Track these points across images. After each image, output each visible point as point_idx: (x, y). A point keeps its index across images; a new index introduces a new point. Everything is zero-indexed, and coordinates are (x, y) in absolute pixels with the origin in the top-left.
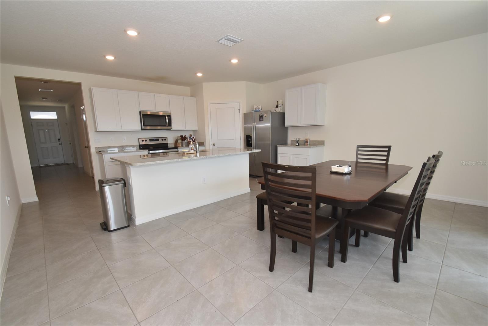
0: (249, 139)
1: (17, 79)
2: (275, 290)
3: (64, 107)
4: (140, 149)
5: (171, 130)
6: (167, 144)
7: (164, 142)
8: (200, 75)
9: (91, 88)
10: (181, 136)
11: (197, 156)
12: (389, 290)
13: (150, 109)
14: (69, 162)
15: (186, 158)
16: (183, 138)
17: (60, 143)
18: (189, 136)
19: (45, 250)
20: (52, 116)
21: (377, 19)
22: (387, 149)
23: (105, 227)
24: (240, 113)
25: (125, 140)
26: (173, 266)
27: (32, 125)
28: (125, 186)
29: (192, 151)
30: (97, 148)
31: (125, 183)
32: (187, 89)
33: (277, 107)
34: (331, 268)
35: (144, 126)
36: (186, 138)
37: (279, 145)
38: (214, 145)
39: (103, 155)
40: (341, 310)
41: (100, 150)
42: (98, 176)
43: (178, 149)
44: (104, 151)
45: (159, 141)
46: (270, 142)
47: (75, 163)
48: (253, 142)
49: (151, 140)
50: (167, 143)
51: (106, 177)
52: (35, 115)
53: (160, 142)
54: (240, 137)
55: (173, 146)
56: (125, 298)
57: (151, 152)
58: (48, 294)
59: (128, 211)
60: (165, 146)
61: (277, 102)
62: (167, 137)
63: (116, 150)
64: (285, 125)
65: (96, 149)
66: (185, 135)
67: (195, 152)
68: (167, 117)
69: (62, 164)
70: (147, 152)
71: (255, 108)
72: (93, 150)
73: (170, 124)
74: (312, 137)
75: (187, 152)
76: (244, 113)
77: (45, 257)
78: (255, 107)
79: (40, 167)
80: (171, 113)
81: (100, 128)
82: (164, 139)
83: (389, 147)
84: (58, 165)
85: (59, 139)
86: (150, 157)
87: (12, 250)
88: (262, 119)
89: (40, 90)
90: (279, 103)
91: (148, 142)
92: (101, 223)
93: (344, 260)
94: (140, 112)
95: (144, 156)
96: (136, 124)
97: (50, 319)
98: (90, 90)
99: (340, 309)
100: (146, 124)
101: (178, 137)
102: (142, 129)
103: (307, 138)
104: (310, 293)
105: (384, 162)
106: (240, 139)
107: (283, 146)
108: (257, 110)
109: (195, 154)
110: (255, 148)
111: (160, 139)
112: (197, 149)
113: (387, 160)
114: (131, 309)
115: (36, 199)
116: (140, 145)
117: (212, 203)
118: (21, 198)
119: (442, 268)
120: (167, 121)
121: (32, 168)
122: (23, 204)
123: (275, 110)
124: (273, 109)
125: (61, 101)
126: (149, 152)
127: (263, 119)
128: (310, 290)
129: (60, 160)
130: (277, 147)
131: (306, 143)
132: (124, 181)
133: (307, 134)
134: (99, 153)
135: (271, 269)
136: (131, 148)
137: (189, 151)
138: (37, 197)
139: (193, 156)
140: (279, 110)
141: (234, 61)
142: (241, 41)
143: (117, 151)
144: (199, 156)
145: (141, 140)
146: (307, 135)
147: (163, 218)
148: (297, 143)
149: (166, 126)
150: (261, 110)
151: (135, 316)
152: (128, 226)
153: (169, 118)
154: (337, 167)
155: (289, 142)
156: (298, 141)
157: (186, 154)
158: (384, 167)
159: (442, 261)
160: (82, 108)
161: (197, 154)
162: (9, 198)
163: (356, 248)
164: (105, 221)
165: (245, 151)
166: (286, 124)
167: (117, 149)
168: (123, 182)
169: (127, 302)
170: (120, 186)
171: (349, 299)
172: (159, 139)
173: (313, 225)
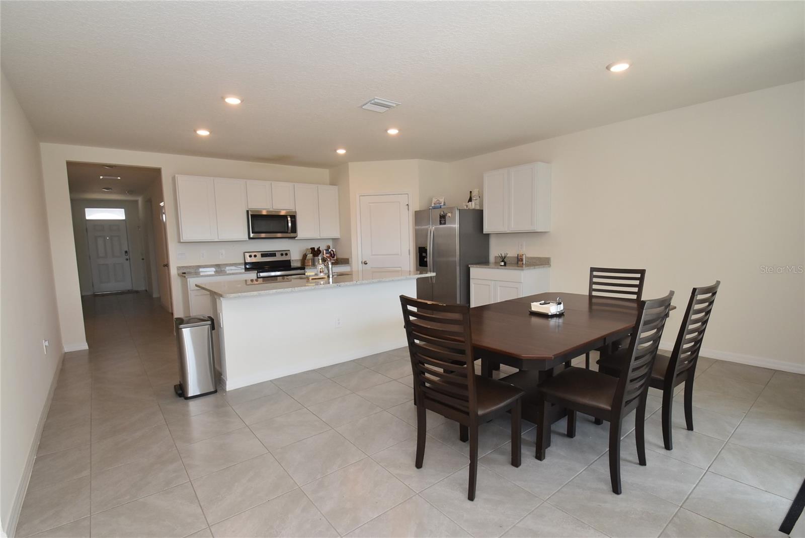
0: (424, 254)
1: (70, 165)
2: (417, 496)
3: (137, 201)
4: (246, 269)
5: (296, 238)
6: (289, 262)
7: (284, 258)
8: (341, 152)
9: (175, 176)
10: (313, 249)
11: (329, 283)
12: (599, 505)
13: (265, 206)
14: (139, 289)
15: (311, 286)
16: (316, 252)
17: (127, 257)
18: (326, 249)
19: (91, 422)
20: (118, 214)
21: (608, 68)
22: (639, 275)
23: (181, 391)
24: (408, 210)
25: (224, 256)
26: (271, 453)
27: (87, 229)
28: (213, 327)
29: (322, 275)
30: (180, 267)
31: (214, 324)
32: (325, 173)
33: (470, 200)
34: (516, 468)
35: (252, 233)
36: (320, 253)
37: (472, 264)
38: (366, 263)
39: (188, 279)
40: (510, 529)
41: (184, 271)
42: (178, 313)
43: (306, 270)
44: (190, 273)
45: (276, 256)
46: (457, 259)
47: (147, 289)
48: (429, 259)
49: (264, 255)
50: (290, 260)
51: (190, 314)
52: (93, 214)
53: (278, 258)
54: (409, 250)
55: (299, 265)
56: (195, 492)
57: (262, 274)
58: (90, 482)
59: (216, 366)
60: (285, 265)
61: (471, 192)
62: (289, 250)
63: (211, 271)
64: (484, 231)
65: (178, 269)
66: (319, 247)
67: (326, 276)
68: (289, 219)
69: (129, 292)
70: (256, 274)
71: (433, 202)
72: (173, 271)
73: (294, 229)
74: (530, 251)
75: (313, 276)
76: (416, 212)
77: (91, 432)
78: (434, 200)
79: (95, 296)
80: (296, 212)
81: (186, 236)
82: (284, 253)
83: (642, 272)
84: (123, 293)
85: (126, 252)
86: (262, 282)
87: (47, 419)
88: (444, 222)
89: (101, 177)
90: (473, 194)
91: (259, 259)
92: (175, 386)
93: (540, 456)
94: (248, 212)
95: (252, 281)
96: (240, 230)
97: (90, 514)
98: (174, 179)
99: (510, 527)
100: (256, 230)
101: (307, 249)
102: (250, 238)
103: (521, 253)
104: (471, 502)
105: (634, 297)
106: (409, 254)
107: (478, 266)
108: (438, 205)
109: (326, 279)
110: (432, 269)
111: (278, 254)
112: (329, 272)
113: (639, 294)
114: (201, 508)
115: (85, 346)
116: (246, 264)
117: (351, 361)
118: (63, 345)
119: (705, 477)
120: (290, 224)
121: (82, 297)
122: (66, 353)
123: (467, 206)
124: (464, 204)
125: (131, 192)
126: (258, 274)
127: (445, 220)
128: (471, 497)
129: (126, 285)
130: (469, 268)
131: (519, 262)
132: (212, 320)
133: (521, 245)
134: (183, 276)
135: (419, 464)
136: (233, 268)
137: (316, 275)
138: (87, 344)
139: (322, 282)
140: (473, 205)
141: (393, 132)
142: (398, 105)
143: (213, 273)
144: (333, 283)
145: (247, 255)
146: (521, 248)
147: (270, 381)
148: (502, 261)
149: (287, 233)
150: (444, 205)
151: (205, 517)
152: (215, 392)
153: (294, 219)
154: (540, 304)
155: (492, 259)
156: (505, 257)
157: (310, 279)
158: (635, 305)
159: (709, 466)
160: (162, 204)
161: (329, 279)
162: (47, 343)
163: (567, 440)
164: (181, 383)
165: (417, 274)
166: (486, 229)
167: (213, 269)
168: (209, 322)
169: (197, 498)
170: (206, 327)
171: (530, 514)
172: (276, 252)
173: (471, 393)
